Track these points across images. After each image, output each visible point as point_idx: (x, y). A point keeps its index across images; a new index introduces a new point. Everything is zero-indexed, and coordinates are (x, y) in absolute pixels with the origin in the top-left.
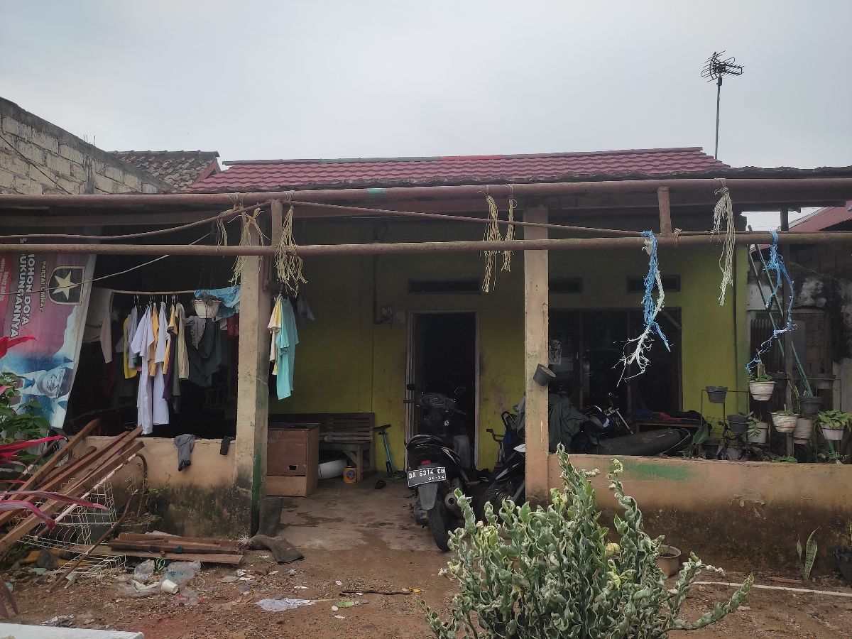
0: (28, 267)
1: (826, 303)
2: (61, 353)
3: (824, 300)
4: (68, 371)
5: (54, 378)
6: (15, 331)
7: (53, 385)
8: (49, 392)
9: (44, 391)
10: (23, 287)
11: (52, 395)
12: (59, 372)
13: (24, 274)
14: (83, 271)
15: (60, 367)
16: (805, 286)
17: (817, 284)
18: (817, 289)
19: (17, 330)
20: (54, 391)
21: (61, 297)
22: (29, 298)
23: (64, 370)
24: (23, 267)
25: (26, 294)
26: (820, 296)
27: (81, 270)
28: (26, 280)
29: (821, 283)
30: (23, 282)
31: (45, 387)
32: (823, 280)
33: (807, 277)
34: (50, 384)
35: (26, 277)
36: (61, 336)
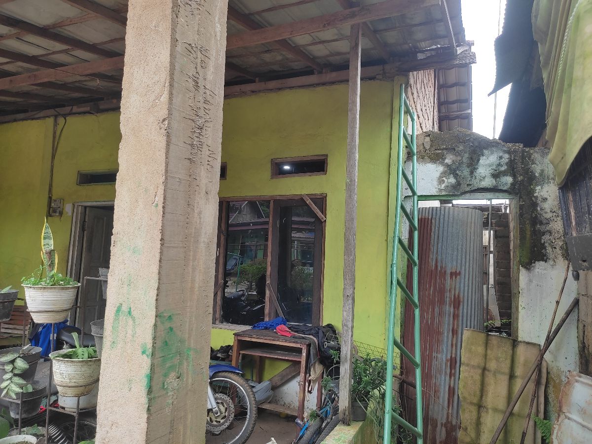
1: (512, 184)
3: (509, 180)
16: (483, 161)
17: (501, 158)
18: (499, 165)
26: (504, 173)
29: (507, 156)
32: (509, 152)
33: (486, 148)
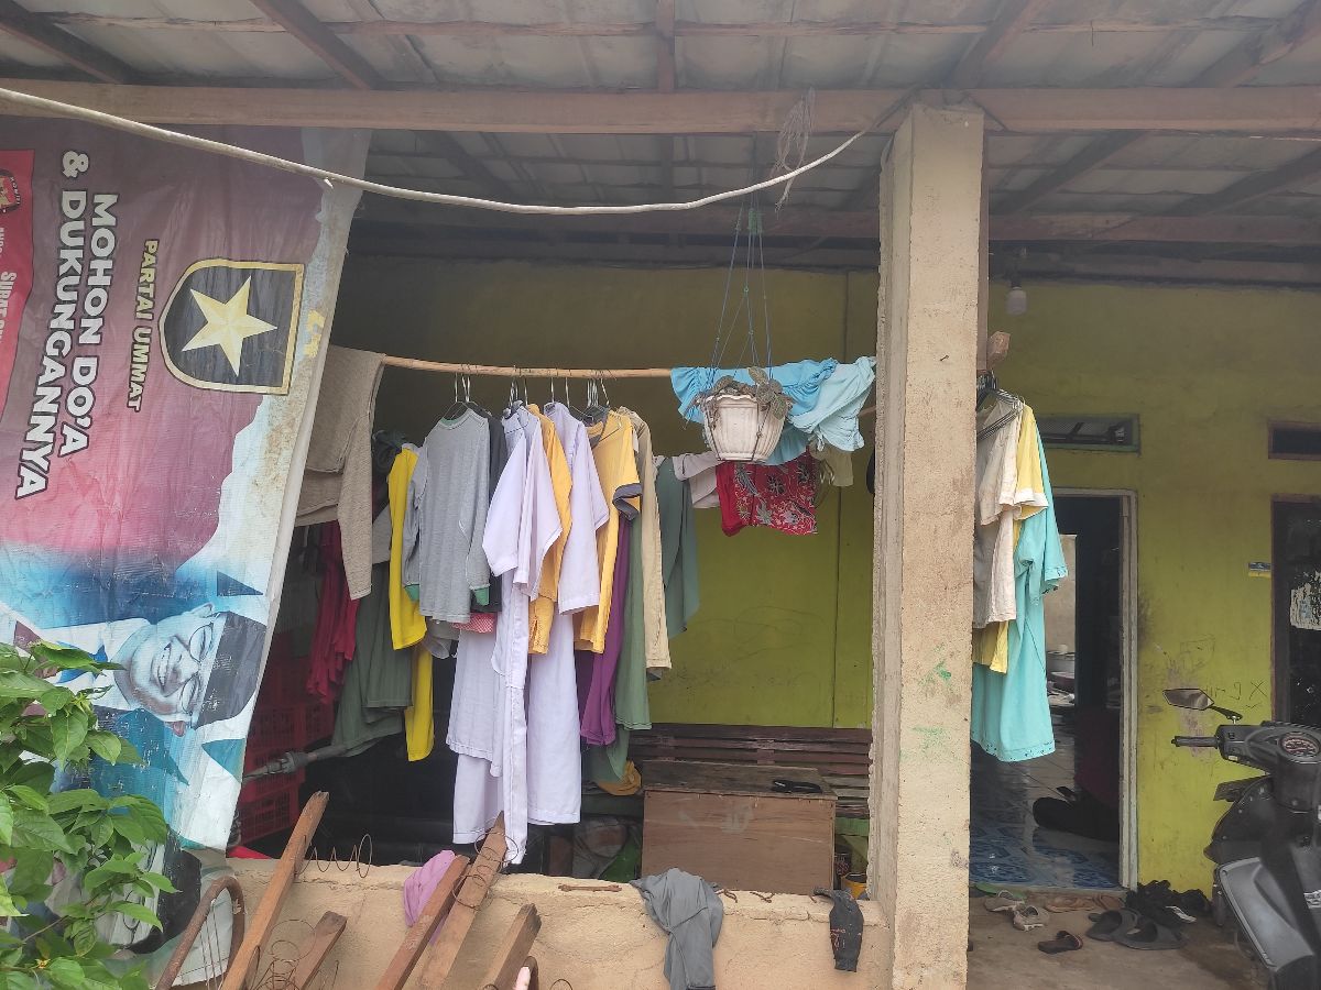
0: (89, 257)
2: (207, 560)
4: (237, 624)
5: (177, 648)
6: (35, 477)
7: (176, 672)
8: (161, 698)
9: (140, 695)
10: (70, 325)
11: (168, 709)
12: (197, 627)
13: (74, 280)
14: (299, 278)
15: (202, 609)
19: (43, 473)
20: (180, 698)
21: (210, 363)
22: (92, 363)
23: (220, 623)
24: (71, 258)
25: (79, 349)
27: (291, 276)
28: (79, 303)
30: (68, 310)
31: (142, 678)
34: (162, 669)
35: (82, 289)
36: (211, 501)
